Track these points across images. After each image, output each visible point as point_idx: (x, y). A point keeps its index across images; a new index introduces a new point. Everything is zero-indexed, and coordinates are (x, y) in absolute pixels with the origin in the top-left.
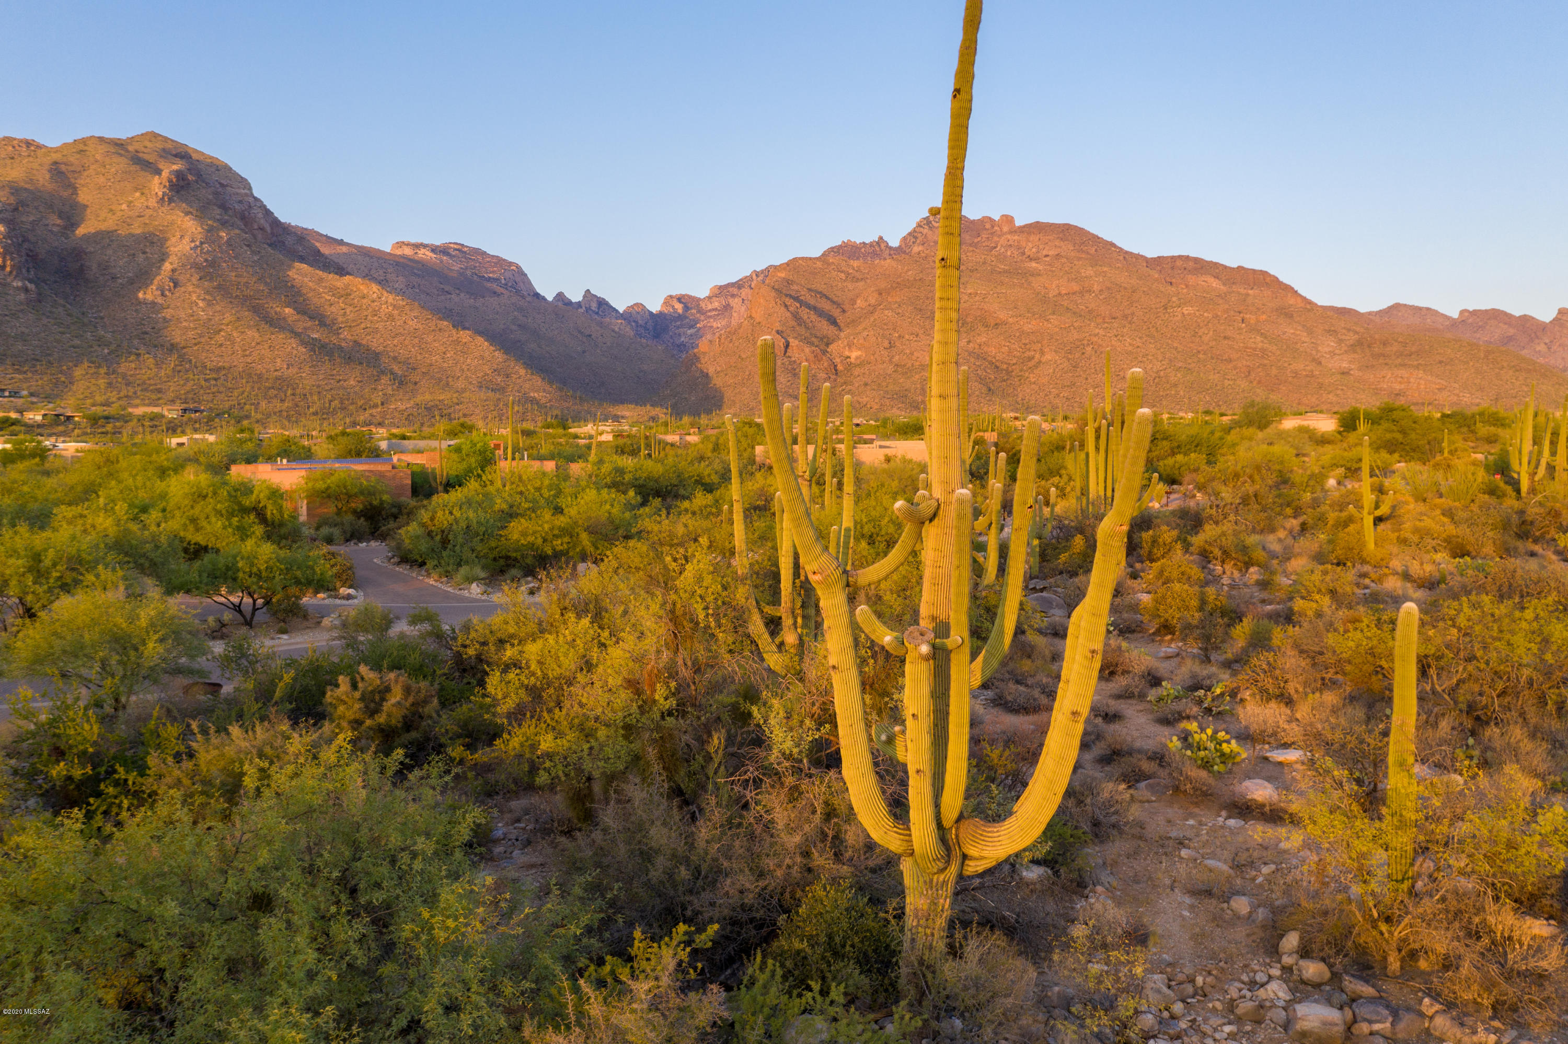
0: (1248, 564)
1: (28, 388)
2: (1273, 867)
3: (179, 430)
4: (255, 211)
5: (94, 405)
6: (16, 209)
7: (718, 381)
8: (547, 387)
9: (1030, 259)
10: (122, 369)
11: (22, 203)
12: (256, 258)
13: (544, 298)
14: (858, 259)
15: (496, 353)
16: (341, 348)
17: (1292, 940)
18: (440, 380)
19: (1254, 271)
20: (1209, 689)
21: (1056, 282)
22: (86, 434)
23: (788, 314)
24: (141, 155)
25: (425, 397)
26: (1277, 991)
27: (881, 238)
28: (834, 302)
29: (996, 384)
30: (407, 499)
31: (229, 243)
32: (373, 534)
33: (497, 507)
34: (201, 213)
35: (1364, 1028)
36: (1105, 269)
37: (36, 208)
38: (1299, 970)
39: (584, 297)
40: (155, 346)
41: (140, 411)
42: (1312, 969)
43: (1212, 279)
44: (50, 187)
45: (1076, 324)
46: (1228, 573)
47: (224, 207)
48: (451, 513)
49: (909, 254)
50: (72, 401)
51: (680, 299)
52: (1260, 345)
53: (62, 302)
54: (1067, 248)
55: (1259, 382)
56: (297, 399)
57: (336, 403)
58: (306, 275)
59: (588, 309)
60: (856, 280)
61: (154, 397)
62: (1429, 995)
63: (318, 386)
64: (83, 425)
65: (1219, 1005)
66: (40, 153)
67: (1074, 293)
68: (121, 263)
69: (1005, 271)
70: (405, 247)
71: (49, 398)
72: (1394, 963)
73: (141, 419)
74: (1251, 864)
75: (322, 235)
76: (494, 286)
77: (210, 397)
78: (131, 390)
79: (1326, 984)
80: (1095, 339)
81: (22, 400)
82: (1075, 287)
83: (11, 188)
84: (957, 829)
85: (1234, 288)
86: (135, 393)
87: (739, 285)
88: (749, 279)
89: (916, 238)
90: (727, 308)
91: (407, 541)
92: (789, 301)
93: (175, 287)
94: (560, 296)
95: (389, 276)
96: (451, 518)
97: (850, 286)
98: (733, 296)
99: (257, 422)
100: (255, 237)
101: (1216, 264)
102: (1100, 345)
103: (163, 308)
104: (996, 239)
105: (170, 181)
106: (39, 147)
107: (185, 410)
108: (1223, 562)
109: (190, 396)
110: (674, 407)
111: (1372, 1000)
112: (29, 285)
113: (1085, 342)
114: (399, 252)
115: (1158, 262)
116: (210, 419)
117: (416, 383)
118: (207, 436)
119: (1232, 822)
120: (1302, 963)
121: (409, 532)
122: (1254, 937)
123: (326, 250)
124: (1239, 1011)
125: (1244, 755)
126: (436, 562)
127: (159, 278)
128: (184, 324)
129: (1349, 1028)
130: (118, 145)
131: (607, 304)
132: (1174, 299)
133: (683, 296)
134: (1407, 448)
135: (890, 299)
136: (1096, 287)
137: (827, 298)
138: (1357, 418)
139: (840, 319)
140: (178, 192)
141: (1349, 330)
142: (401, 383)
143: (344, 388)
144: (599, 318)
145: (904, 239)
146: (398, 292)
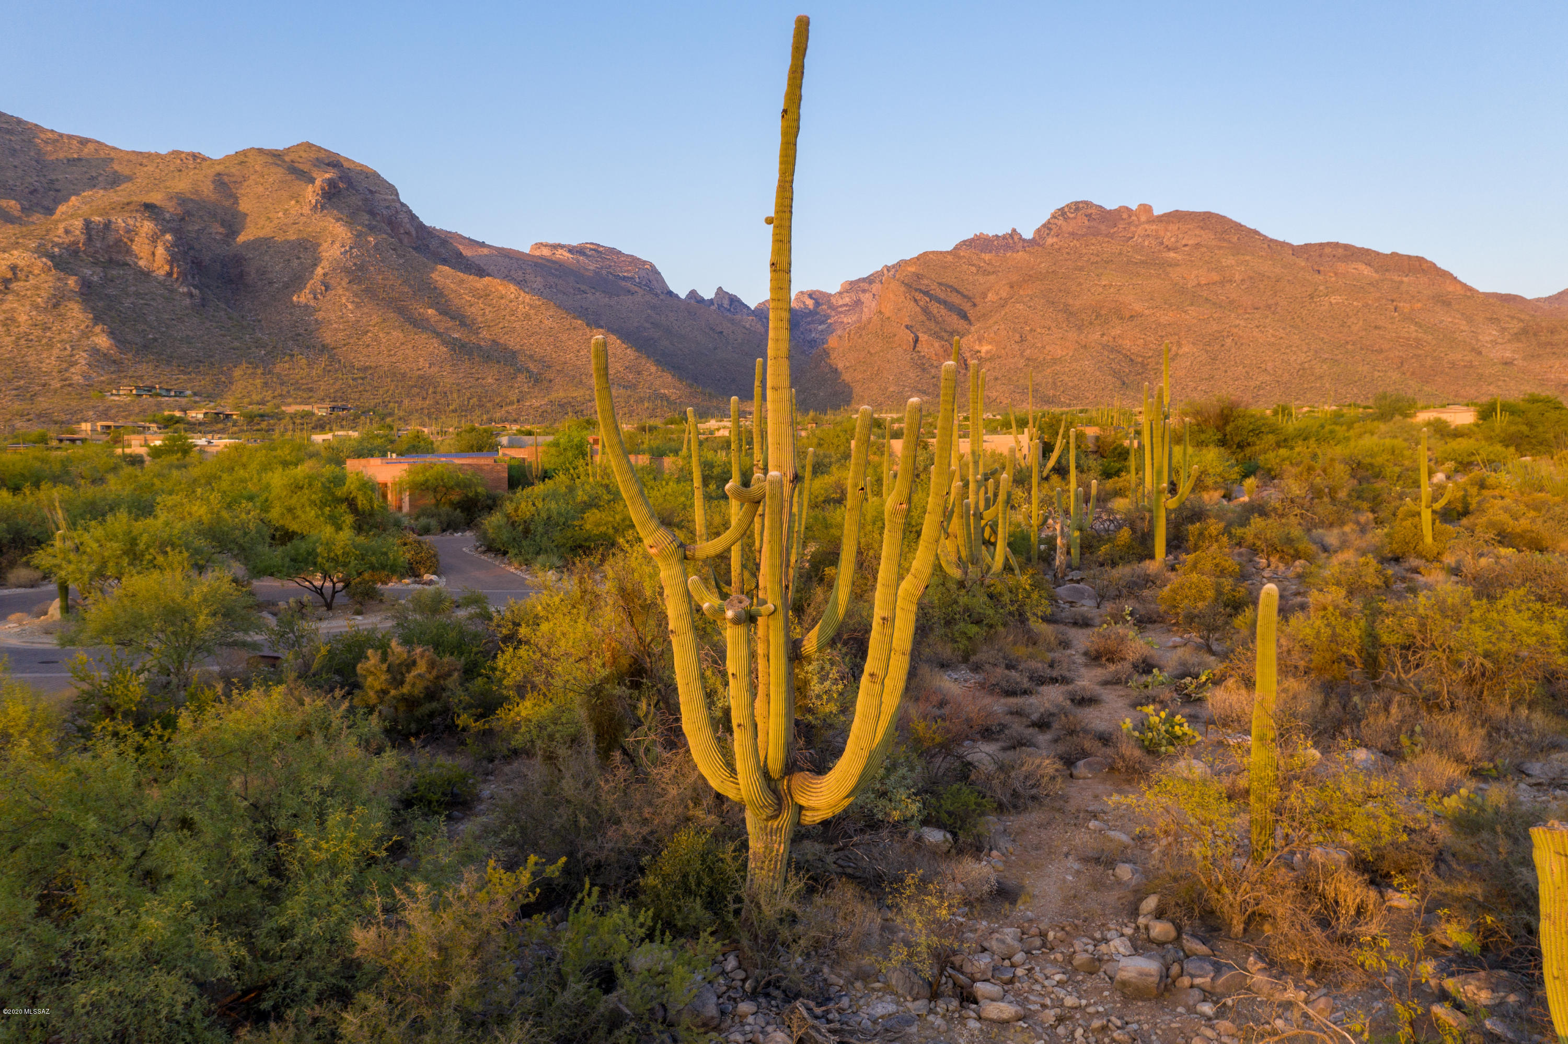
1: (192, 388)
3: (328, 427)
4: (402, 216)
5: (250, 404)
6: (183, 219)
7: (847, 377)
8: (677, 384)
9: (1169, 249)
10: (277, 370)
11: (188, 213)
12: (401, 261)
13: (677, 296)
14: (990, 252)
15: (628, 351)
16: (480, 347)
17: (1151, 903)
18: (574, 377)
19: (1409, 257)
20: (1197, 676)
21: (1195, 273)
22: (242, 431)
23: (918, 309)
24: (296, 165)
25: (558, 394)
26: (1120, 946)
27: (1014, 230)
28: (965, 296)
29: (1131, 378)
30: (502, 490)
31: (376, 247)
32: (467, 525)
33: (579, 499)
34: (351, 220)
35: (1186, 981)
36: (1248, 258)
37: (201, 217)
38: (1149, 930)
39: (717, 294)
40: (308, 347)
41: (292, 409)
42: (1160, 929)
43: (1364, 267)
44: (213, 197)
45: (1215, 316)
47: (372, 213)
48: (534, 505)
49: (1043, 246)
50: (231, 400)
51: (811, 295)
52: (1414, 335)
53: (224, 306)
54: (1207, 237)
55: (1413, 373)
56: (438, 397)
57: (474, 401)
58: (448, 277)
59: (720, 306)
60: (986, 273)
61: (305, 395)
62: (1258, 955)
63: (458, 385)
64: (240, 423)
65: (1060, 957)
66: (204, 164)
67: (1214, 283)
68: (277, 268)
69: (1142, 262)
70: (543, 248)
71: (210, 397)
73: (293, 417)
76: (628, 285)
77: (357, 396)
78: (285, 389)
80: (1235, 330)
81: (186, 400)
82: (1215, 277)
83: (178, 199)
84: (788, 781)
85: (1387, 275)
86: (288, 392)
87: (870, 280)
88: (880, 274)
89: (1050, 229)
90: (858, 303)
92: (918, 296)
93: (326, 290)
94: (693, 294)
95: (527, 277)
96: (533, 509)
97: (982, 279)
98: (864, 291)
99: (400, 419)
100: (401, 241)
101: (1368, 250)
102: (1240, 337)
103: (315, 310)
104: (1133, 228)
105: (323, 189)
106: (204, 159)
107: (333, 408)
109: (339, 394)
110: (802, 402)
111: (1202, 957)
112: (193, 290)
113: (1225, 334)
114: (537, 253)
115: (1306, 249)
116: (356, 417)
117: (550, 381)
118: (350, 433)
120: (1154, 923)
123: (467, 252)
124: (1075, 963)
126: (516, 551)
127: (312, 282)
128: (335, 326)
130: (276, 156)
131: (739, 301)
132: (1321, 288)
133: (814, 292)
134: (1534, 441)
135: (1021, 292)
136: (1238, 277)
137: (958, 292)
138: (1494, 409)
139: (971, 313)
140: (330, 199)
141: (1513, 318)
142: (536, 381)
143: (483, 386)
144: (730, 315)
145: (1038, 230)
146: (535, 292)
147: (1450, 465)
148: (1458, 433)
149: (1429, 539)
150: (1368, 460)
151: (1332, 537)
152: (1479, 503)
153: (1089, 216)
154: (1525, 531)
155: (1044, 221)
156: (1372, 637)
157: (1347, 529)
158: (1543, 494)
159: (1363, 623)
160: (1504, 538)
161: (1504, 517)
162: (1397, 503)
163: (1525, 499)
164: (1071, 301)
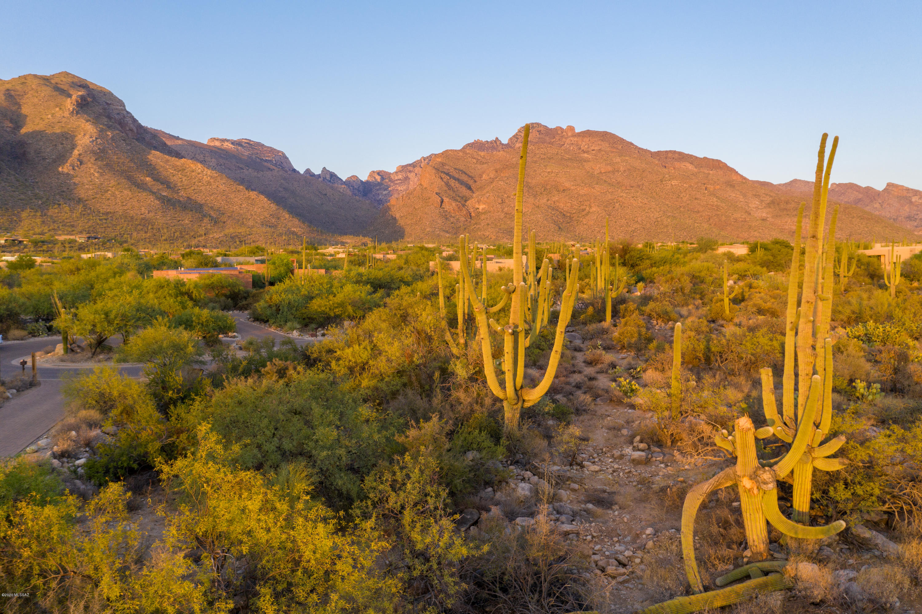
2: (640, 422)
3: (86, 250)
4: (128, 119)
5: (34, 234)
7: (401, 222)
8: (302, 225)
9: (584, 152)
10: (50, 213)
12: (129, 148)
13: (298, 172)
14: (483, 150)
15: (272, 205)
16: (180, 201)
18: (239, 220)
19: (713, 160)
21: (598, 166)
22: (31, 251)
23: (443, 183)
24: (59, 86)
25: (230, 230)
26: (629, 451)
27: (497, 138)
28: (469, 176)
29: (564, 225)
30: (252, 289)
31: (112, 139)
32: (235, 307)
33: (302, 293)
34: (96, 120)
35: (654, 459)
36: (627, 158)
38: (638, 446)
39: (322, 171)
40: (69, 200)
41: (62, 238)
42: (642, 446)
43: (689, 164)
44: (5, 104)
45: (610, 190)
46: (659, 324)
47: (109, 117)
48: (280, 296)
49: (513, 148)
50: (21, 232)
51: (379, 173)
52: (715, 203)
53: (13, 173)
54: (605, 146)
55: (715, 224)
56: (155, 230)
57: (177, 234)
58: (159, 158)
59: (324, 179)
60: (482, 163)
61: (70, 229)
62: (677, 451)
63: (167, 224)
64: (29, 246)
65: (609, 455)
67: (609, 172)
68: (48, 150)
69: (569, 159)
70: (216, 141)
71: (7, 230)
72: (669, 443)
73: (63, 243)
74: (632, 421)
75: (166, 134)
76: (269, 165)
77: (103, 230)
78: (56, 226)
79: (645, 449)
80: (621, 199)
82: (610, 168)
84: (521, 391)
85: (702, 170)
86: (58, 227)
87: (414, 165)
88: (419, 162)
89: (517, 138)
90: (407, 179)
91: (258, 310)
92: (443, 176)
93: (81, 164)
94: (308, 171)
95: (206, 158)
96: (280, 298)
97: (479, 167)
98: (410, 172)
99: (133, 245)
100: (128, 135)
101: (691, 155)
102: (623, 203)
103: (73, 177)
104: (564, 140)
105: (77, 101)
107: (89, 238)
108: (658, 319)
109: (91, 229)
110: (375, 237)
111: (658, 452)
113: (615, 201)
114: (212, 144)
115: (658, 154)
116: (104, 243)
117: (224, 222)
118: (106, 253)
119: (630, 411)
120: (640, 444)
121: (260, 305)
122: (626, 439)
123: (169, 143)
124: (615, 456)
126: (274, 320)
127: (71, 159)
128: (87, 186)
130: (46, 80)
131: (336, 176)
132: (667, 176)
133: (381, 171)
134: (775, 264)
135: (502, 175)
136: (622, 169)
137: (466, 174)
138: (757, 247)
139: (473, 186)
140: (82, 108)
141: (767, 195)
142: (216, 222)
143: (182, 225)
144: (331, 184)
145: (511, 139)
146: (214, 168)
147: (735, 276)
148: (739, 259)
149: (727, 312)
150: (698, 274)
151: (684, 311)
152: (749, 295)
153: (539, 131)
154: (769, 308)
155: (514, 133)
156: (708, 349)
157: (690, 307)
158: (778, 291)
159: (705, 343)
160: (760, 312)
161: (760, 302)
162: (713, 295)
163: (770, 293)
164: (530, 181)
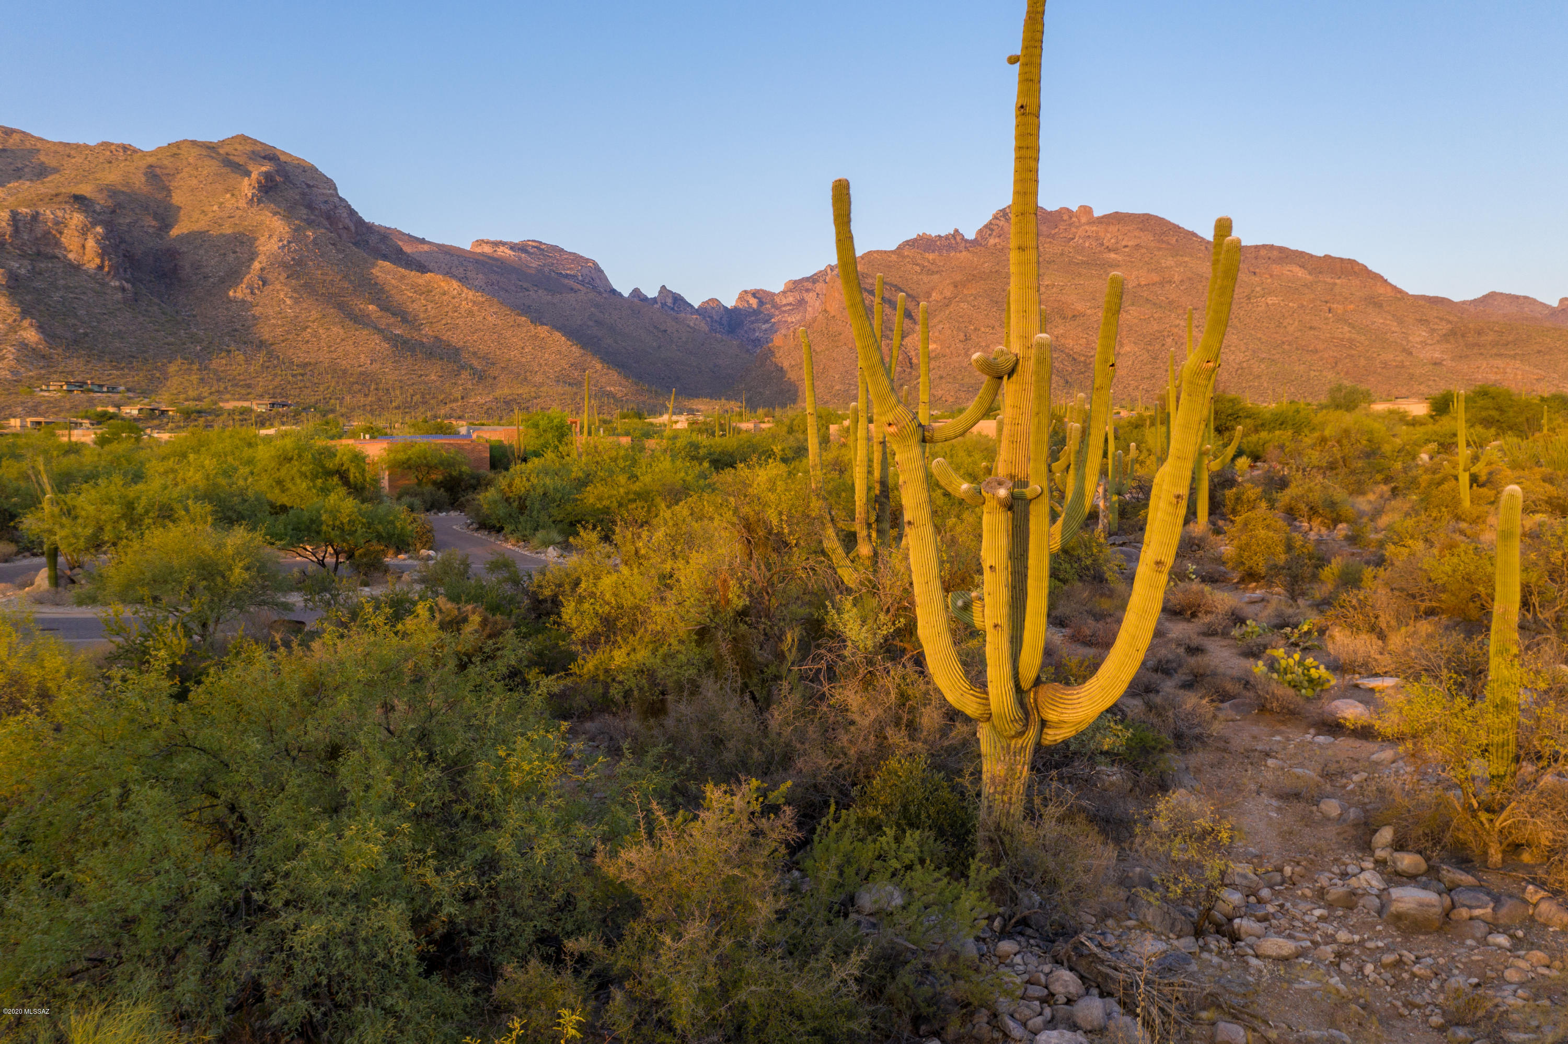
0: (1336, 521)
1: (125, 384)
2: (1365, 775)
3: (267, 423)
4: (341, 211)
5: (187, 400)
6: (113, 212)
7: (792, 375)
8: (624, 382)
9: (1109, 250)
10: (213, 366)
11: (119, 205)
12: (341, 256)
13: (620, 295)
14: (934, 251)
15: (573, 348)
16: (422, 344)
17: (1386, 835)
18: (519, 374)
19: (1342, 260)
20: (1296, 626)
21: (1135, 273)
22: (179, 427)
24: (231, 157)
25: (503, 391)
26: (1370, 880)
27: (956, 231)
30: (485, 471)
31: (315, 242)
32: (452, 504)
33: (573, 475)
34: (289, 213)
35: (1464, 913)
36: (1186, 259)
37: (132, 210)
38: (1394, 862)
39: (660, 292)
40: (245, 343)
41: (230, 405)
42: (1407, 861)
43: (1298, 269)
44: (145, 189)
45: (1156, 316)
46: (1315, 530)
47: (310, 207)
48: (528, 480)
49: (986, 246)
50: (166, 396)
51: (755, 294)
52: (1347, 336)
53: (157, 301)
54: (1147, 239)
55: (1347, 373)
56: (381, 393)
57: (417, 398)
58: (389, 273)
59: (664, 304)
60: (931, 273)
61: (243, 392)
62: (1532, 884)
63: (400, 381)
64: (177, 419)
65: (1308, 892)
66: (136, 156)
67: (1154, 284)
68: (213, 262)
69: (1083, 263)
70: (484, 245)
71: (145, 393)
72: (1495, 855)
73: (231, 413)
74: (1342, 774)
75: (404, 234)
76: (571, 283)
77: (297, 392)
78: (222, 386)
79: (1422, 875)
80: (1176, 330)
81: (119, 396)
82: (1155, 277)
83: (109, 191)
84: (1036, 693)
85: (1321, 277)
86: (226, 388)
87: (813, 279)
88: (823, 273)
89: (992, 230)
90: (802, 302)
91: (485, 506)
93: (264, 285)
94: (636, 292)
95: (469, 273)
96: (528, 485)
97: (925, 279)
98: (807, 290)
99: (342, 416)
100: (340, 237)
101: (1302, 253)
102: (1181, 337)
103: (252, 305)
104: (1074, 230)
105: (259, 182)
106: (135, 151)
107: (273, 405)
108: (1310, 520)
109: (278, 391)
110: (748, 401)
111: (1471, 888)
112: (126, 284)
113: (1166, 333)
114: (478, 250)
116: (297, 414)
117: (495, 378)
118: (294, 428)
119: (1321, 739)
120: (1397, 855)
121: (486, 498)
122: (1345, 835)
123: (408, 249)
124: (1329, 898)
125: (1333, 682)
126: (513, 527)
127: (248, 276)
128: (273, 321)
129: (1447, 915)
130: (210, 149)
131: (682, 299)
132: (1258, 289)
133: (758, 291)
135: (965, 292)
136: (1177, 278)
137: (902, 290)
138: (1446, 402)
139: (915, 312)
140: (266, 192)
141: (1441, 319)
142: (480, 378)
143: (426, 383)
144: (674, 314)
145: (980, 231)
146: (478, 289)
147: (1433, 446)
149: (1467, 504)
155: (985, 222)
